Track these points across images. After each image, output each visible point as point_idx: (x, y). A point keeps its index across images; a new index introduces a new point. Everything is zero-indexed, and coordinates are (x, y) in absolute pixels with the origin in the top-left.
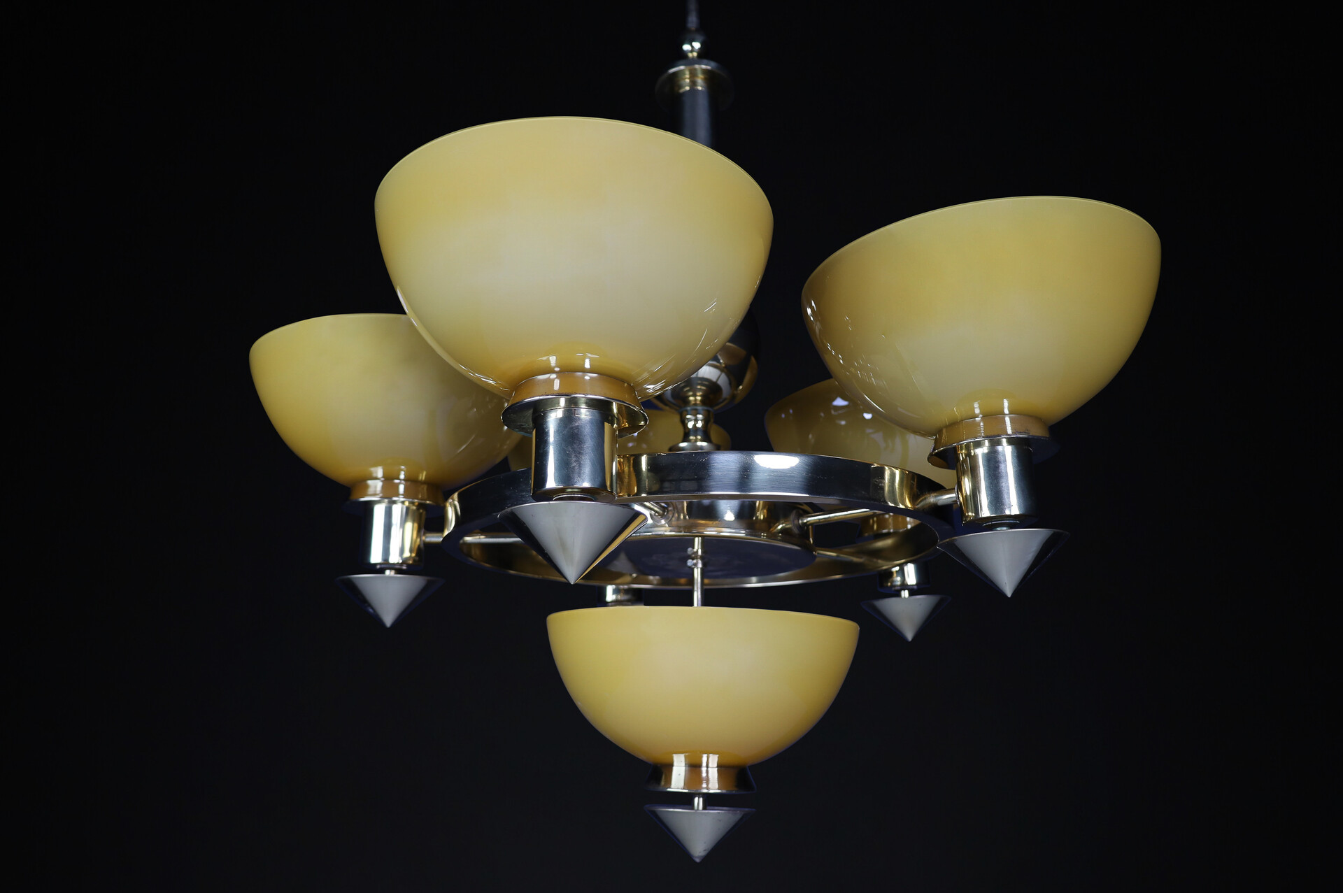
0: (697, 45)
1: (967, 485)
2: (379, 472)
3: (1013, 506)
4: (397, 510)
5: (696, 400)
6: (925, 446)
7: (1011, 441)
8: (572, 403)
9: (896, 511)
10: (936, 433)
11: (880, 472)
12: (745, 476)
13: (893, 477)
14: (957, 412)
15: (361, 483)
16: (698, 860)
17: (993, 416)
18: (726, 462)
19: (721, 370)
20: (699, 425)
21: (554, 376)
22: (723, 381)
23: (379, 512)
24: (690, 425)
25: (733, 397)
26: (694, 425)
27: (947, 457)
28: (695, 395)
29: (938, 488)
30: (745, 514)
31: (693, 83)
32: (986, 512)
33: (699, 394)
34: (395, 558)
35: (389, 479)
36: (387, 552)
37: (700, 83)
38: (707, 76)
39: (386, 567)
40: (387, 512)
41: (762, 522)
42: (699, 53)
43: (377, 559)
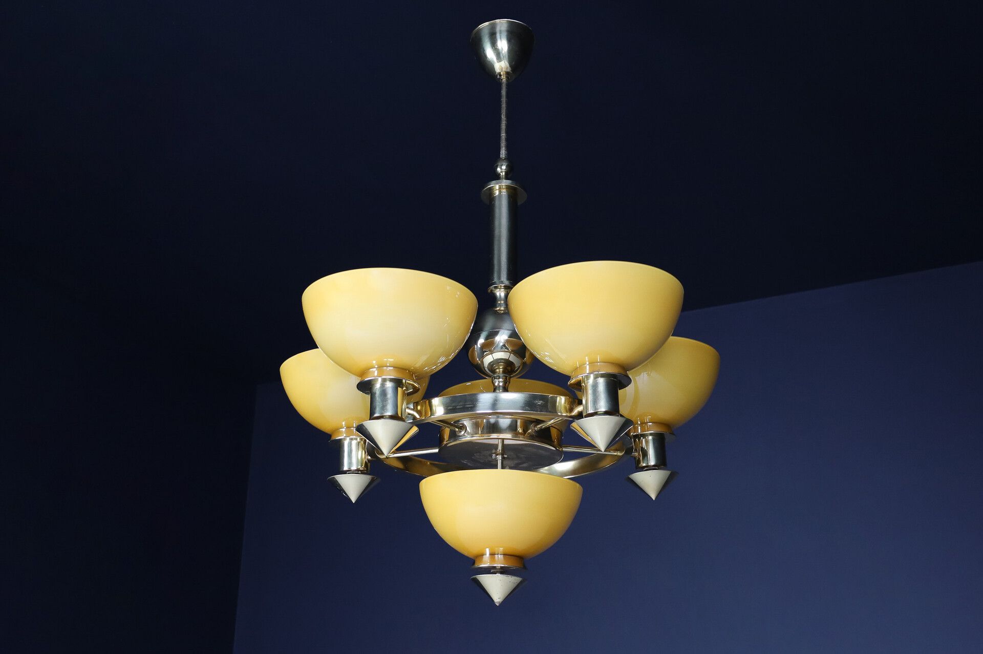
0: (504, 167)
2: (344, 425)
4: (354, 442)
5: (499, 371)
8: (384, 380)
15: (337, 430)
16: (498, 605)
17: (592, 364)
19: (511, 353)
20: (501, 384)
21: (374, 369)
22: (512, 358)
23: (346, 443)
24: (496, 384)
25: (524, 364)
26: (499, 384)
28: (499, 368)
31: (500, 192)
33: (501, 367)
34: (354, 468)
35: (349, 427)
36: (350, 463)
37: (504, 192)
38: (508, 187)
39: (349, 472)
40: (350, 445)
41: (520, 430)
42: (506, 173)
43: (346, 468)
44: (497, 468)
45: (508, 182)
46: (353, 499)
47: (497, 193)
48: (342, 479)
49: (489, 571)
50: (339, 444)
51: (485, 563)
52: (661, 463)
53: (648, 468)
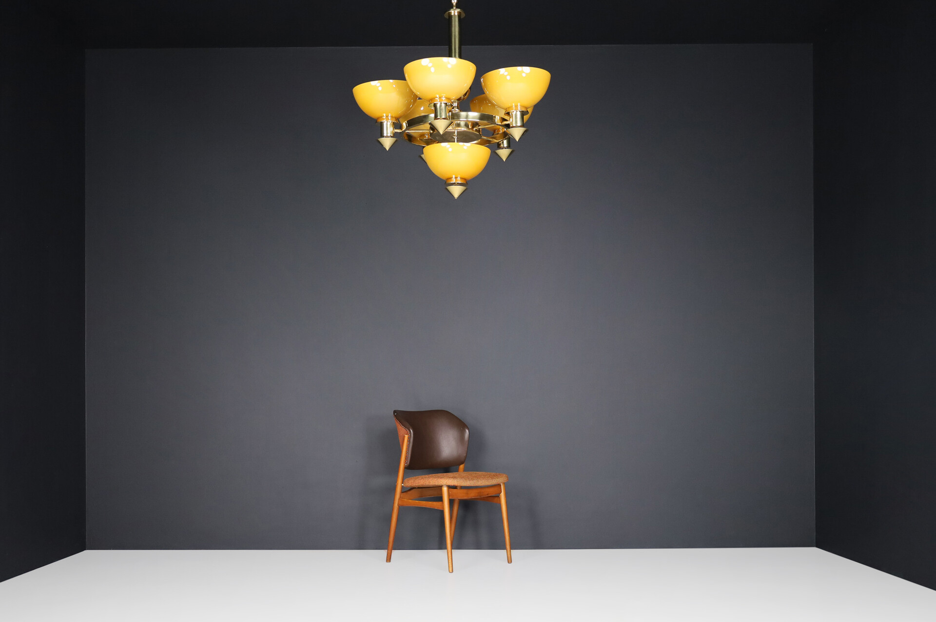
1: (511, 119)
2: (385, 115)
3: (519, 124)
4: (389, 123)
6: (503, 112)
7: (520, 111)
8: (441, 103)
9: (498, 125)
10: (506, 109)
11: (495, 117)
12: (467, 117)
13: (497, 119)
14: (510, 105)
16: (456, 198)
17: (516, 106)
18: (463, 114)
20: (456, 105)
23: (385, 124)
25: (464, 98)
27: (508, 114)
29: (506, 120)
30: (467, 125)
32: (514, 125)
34: (389, 135)
35: (387, 116)
36: (387, 133)
37: (456, 14)
38: (458, 12)
39: (387, 137)
40: (387, 124)
41: (470, 127)
42: (456, 4)
43: (385, 135)
44: (454, 142)
45: (459, 10)
46: (387, 149)
47: (453, 14)
48: (382, 140)
49: (453, 184)
50: (381, 124)
51: (454, 181)
52: (509, 147)
53: (503, 148)
